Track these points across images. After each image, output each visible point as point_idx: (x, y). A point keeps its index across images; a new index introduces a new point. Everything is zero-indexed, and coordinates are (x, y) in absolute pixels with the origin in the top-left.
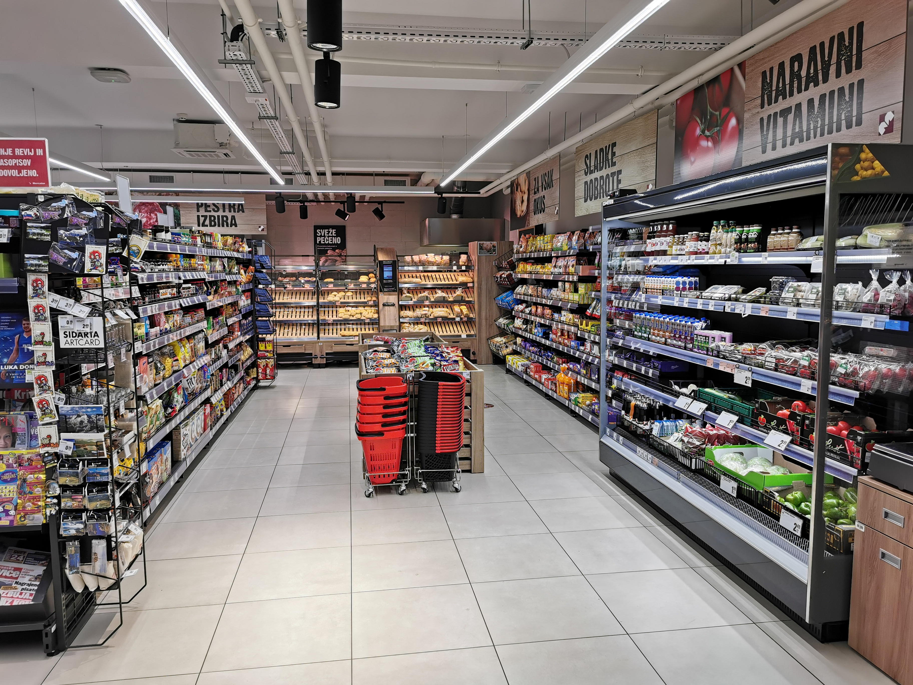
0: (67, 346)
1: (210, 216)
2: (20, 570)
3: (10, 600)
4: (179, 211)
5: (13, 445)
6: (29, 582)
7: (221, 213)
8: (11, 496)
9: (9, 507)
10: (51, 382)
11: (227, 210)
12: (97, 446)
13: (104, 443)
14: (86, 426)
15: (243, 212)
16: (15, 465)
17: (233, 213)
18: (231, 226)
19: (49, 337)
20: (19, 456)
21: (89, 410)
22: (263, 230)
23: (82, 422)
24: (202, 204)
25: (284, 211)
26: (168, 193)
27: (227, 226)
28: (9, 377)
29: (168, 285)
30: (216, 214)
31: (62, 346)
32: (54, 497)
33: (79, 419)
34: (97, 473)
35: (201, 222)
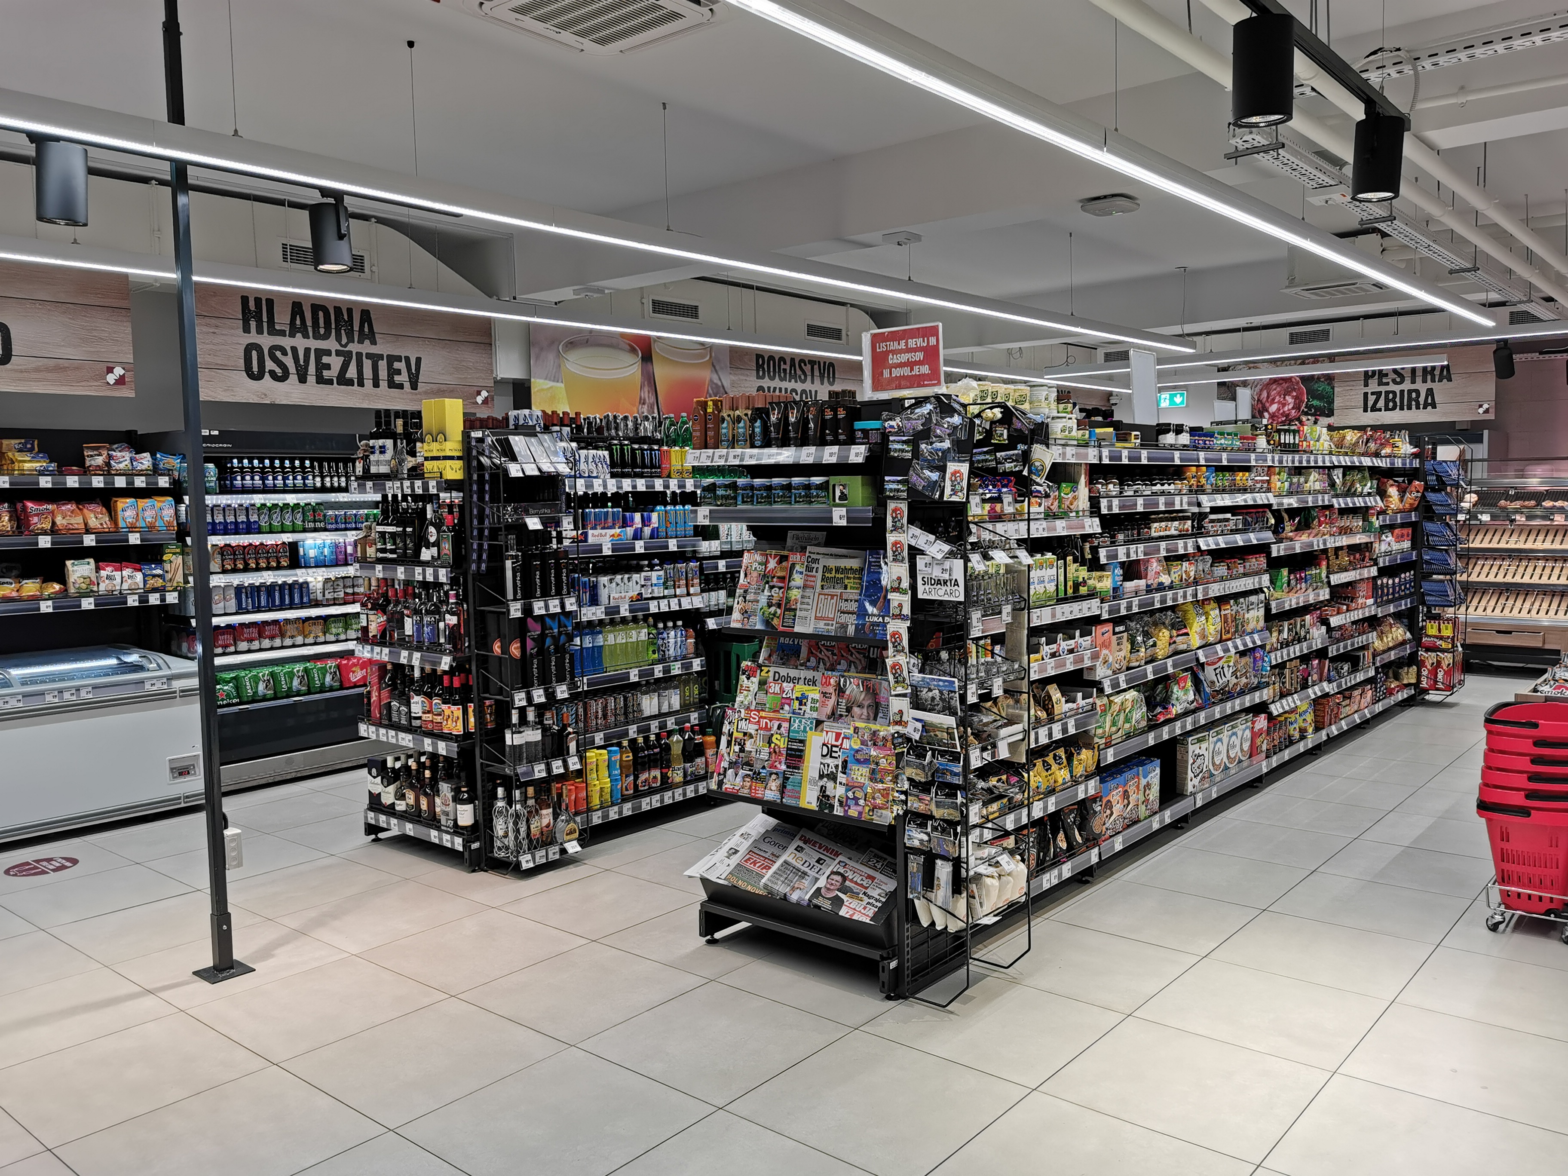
0: (926, 597)
1: (1387, 393)
2: (873, 878)
3: (851, 912)
4: (1333, 388)
5: (875, 719)
6: (878, 897)
7: (1407, 386)
8: (862, 781)
9: (860, 794)
10: (905, 643)
11: (1419, 379)
12: (947, 733)
13: (955, 731)
14: (938, 705)
15: (1450, 380)
16: (869, 743)
17: (1429, 385)
18: (1425, 408)
19: (905, 584)
20: (874, 732)
21: (941, 683)
22: (1487, 411)
23: (933, 699)
24: (1374, 372)
25: (1512, 373)
26: (1316, 359)
27: (1418, 408)
28: (873, 630)
29: (1172, 515)
30: (1397, 388)
31: (920, 596)
32: (902, 792)
33: (930, 694)
34: (947, 770)
35: (1370, 403)
